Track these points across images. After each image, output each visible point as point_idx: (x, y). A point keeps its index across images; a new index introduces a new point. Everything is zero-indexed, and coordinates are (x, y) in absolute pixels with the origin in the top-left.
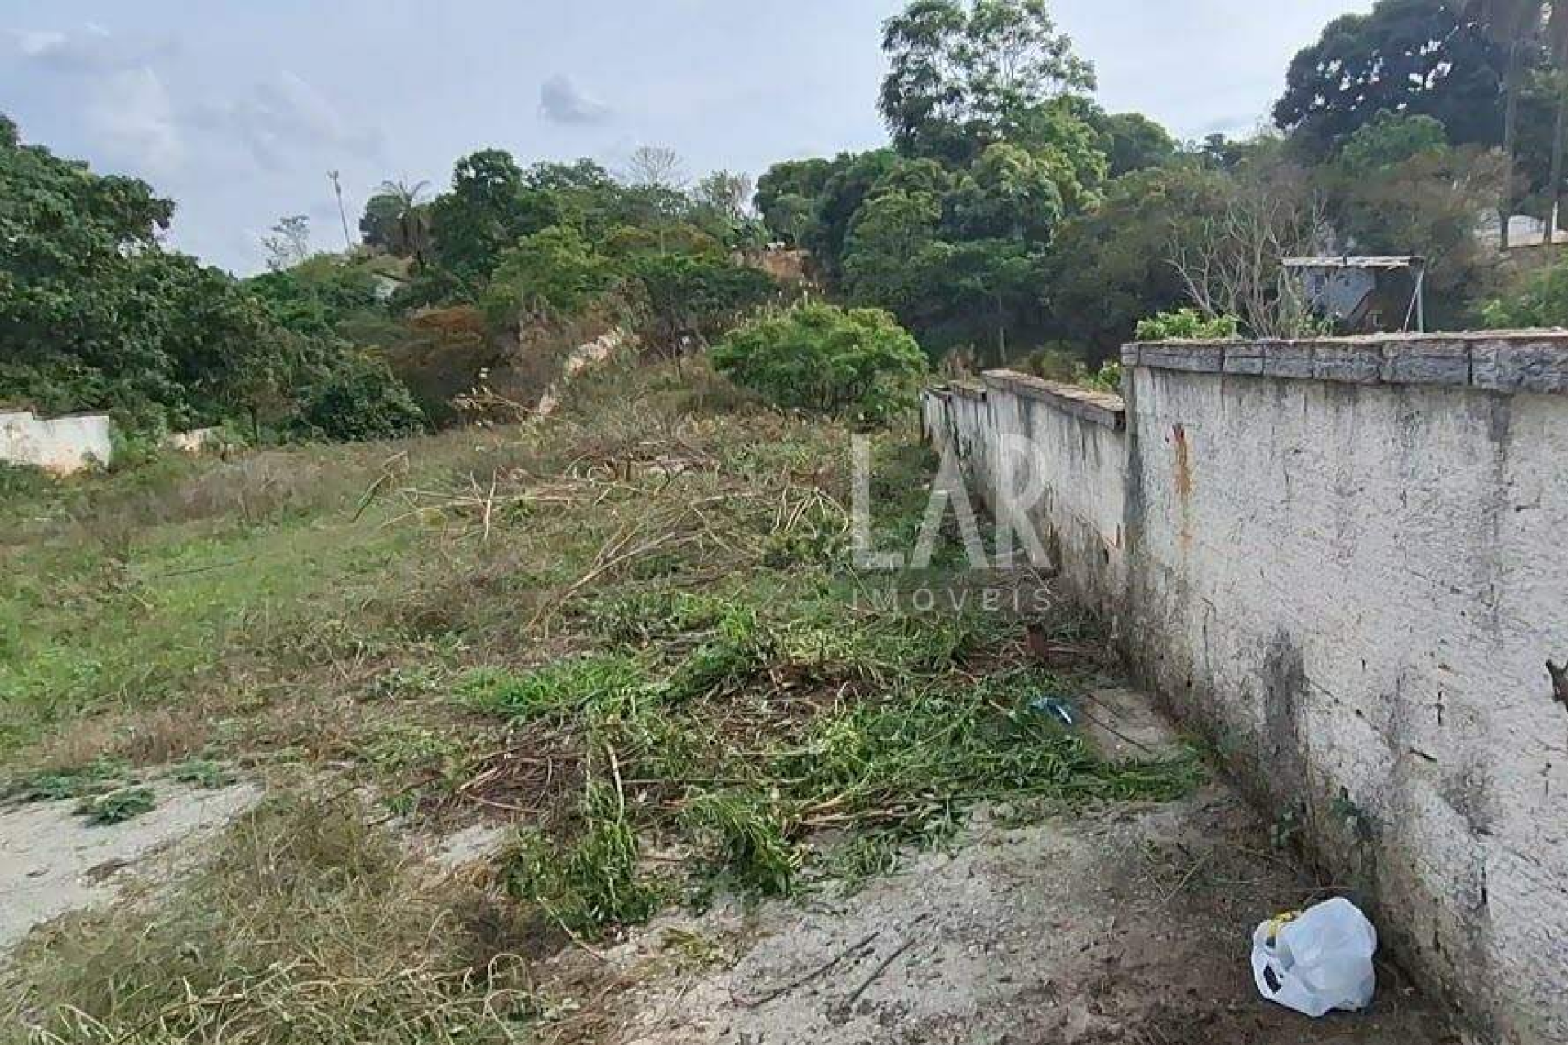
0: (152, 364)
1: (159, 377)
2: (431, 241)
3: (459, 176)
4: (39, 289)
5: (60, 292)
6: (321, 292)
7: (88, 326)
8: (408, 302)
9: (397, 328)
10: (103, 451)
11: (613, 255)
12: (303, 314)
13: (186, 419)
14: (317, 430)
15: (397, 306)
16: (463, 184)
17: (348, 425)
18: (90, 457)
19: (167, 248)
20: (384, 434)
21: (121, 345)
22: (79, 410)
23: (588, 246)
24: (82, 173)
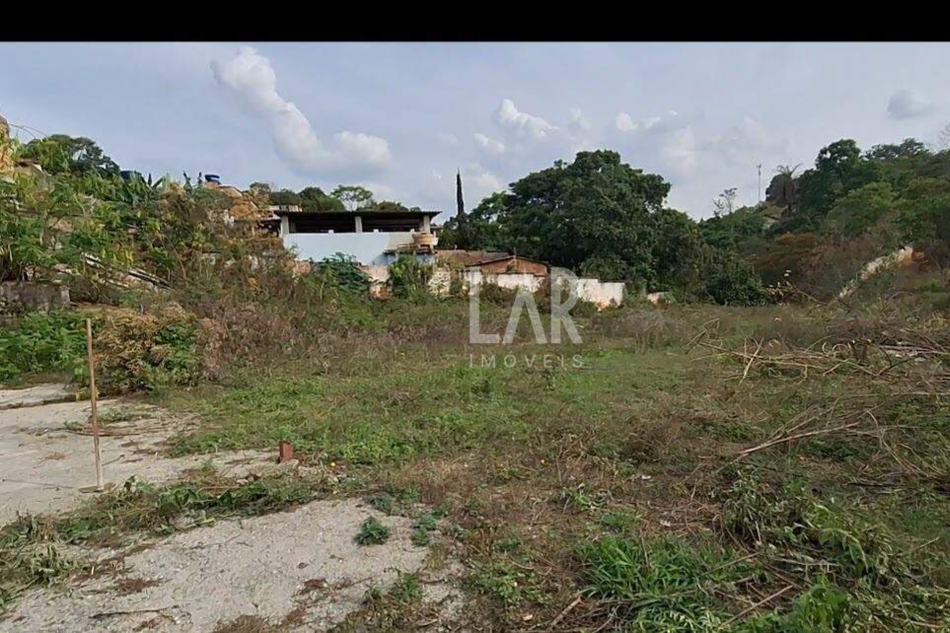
0: (645, 260)
1: (647, 267)
2: (797, 196)
3: (820, 157)
4: (612, 227)
5: (618, 227)
6: (735, 227)
7: (626, 243)
8: (776, 232)
9: (768, 245)
10: (618, 298)
11: (913, 198)
12: (724, 238)
13: (654, 287)
14: (711, 297)
15: (770, 234)
16: (821, 162)
17: (726, 296)
18: (613, 301)
19: (665, 207)
20: (742, 302)
21: (636, 251)
22: (615, 280)
23: (895, 194)
24: (638, 174)
